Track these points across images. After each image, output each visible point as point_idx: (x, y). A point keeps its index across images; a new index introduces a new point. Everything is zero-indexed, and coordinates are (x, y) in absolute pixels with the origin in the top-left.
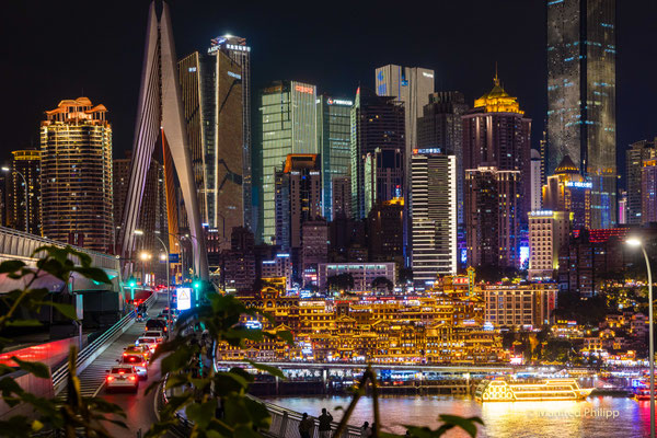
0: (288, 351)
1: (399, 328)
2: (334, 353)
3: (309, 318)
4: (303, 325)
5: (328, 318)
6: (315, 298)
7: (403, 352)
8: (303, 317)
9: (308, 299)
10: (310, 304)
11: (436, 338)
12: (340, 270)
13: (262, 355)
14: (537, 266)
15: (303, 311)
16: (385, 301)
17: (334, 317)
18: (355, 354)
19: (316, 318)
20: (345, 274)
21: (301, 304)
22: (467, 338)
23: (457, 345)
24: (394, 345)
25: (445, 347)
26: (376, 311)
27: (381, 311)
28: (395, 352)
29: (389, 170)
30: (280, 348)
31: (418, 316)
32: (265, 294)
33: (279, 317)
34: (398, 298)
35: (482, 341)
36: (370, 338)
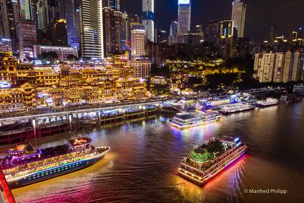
0: (35, 102)
1: (103, 83)
2: (67, 100)
3: (42, 77)
4: (38, 82)
5: (55, 77)
6: (45, 65)
7: (105, 96)
8: (38, 78)
9: (40, 66)
10: (42, 69)
11: (121, 87)
12: (48, 50)
13: (14, 106)
14: (138, 53)
15: (38, 73)
16: (84, 67)
17: (59, 77)
18: (80, 100)
19: (47, 78)
20: (52, 52)
21: (35, 68)
22: (133, 86)
23: (130, 91)
24: (100, 92)
25: (125, 92)
26: (84, 73)
27: (87, 73)
28: (101, 96)
29: (53, 7)
30: (28, 100)
31: (104, 75)
32: (6, 62)
33: (20, 78)
34: (92, 65)
35: (140, 88)
36: (88, 90)
